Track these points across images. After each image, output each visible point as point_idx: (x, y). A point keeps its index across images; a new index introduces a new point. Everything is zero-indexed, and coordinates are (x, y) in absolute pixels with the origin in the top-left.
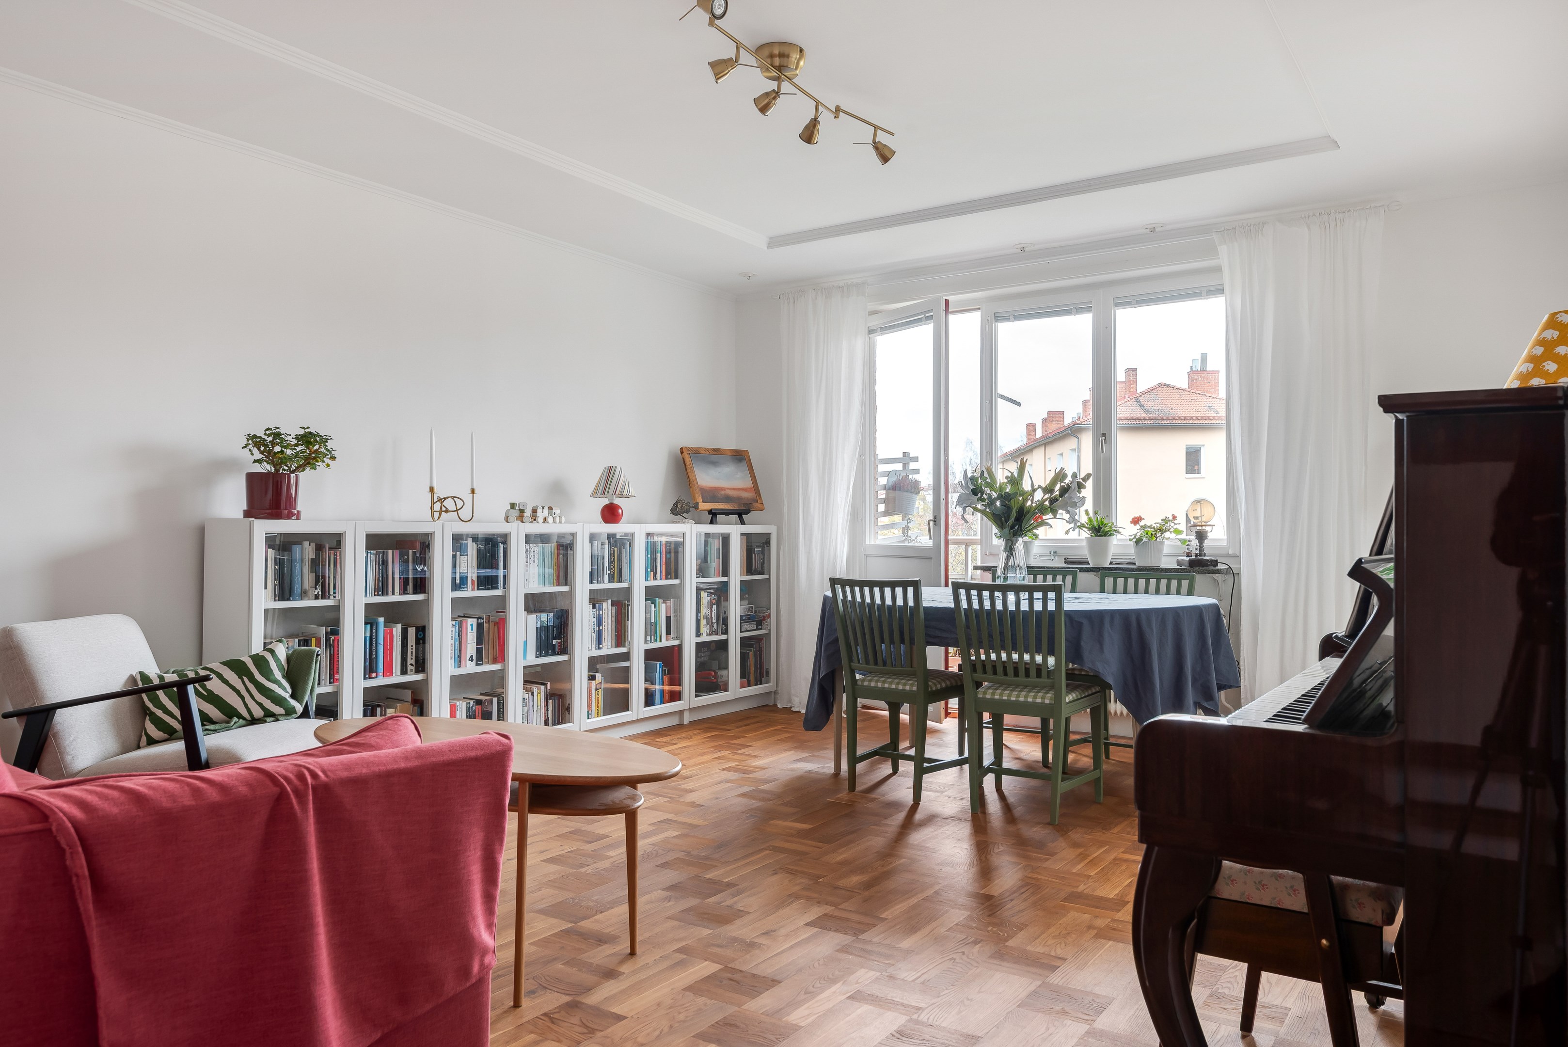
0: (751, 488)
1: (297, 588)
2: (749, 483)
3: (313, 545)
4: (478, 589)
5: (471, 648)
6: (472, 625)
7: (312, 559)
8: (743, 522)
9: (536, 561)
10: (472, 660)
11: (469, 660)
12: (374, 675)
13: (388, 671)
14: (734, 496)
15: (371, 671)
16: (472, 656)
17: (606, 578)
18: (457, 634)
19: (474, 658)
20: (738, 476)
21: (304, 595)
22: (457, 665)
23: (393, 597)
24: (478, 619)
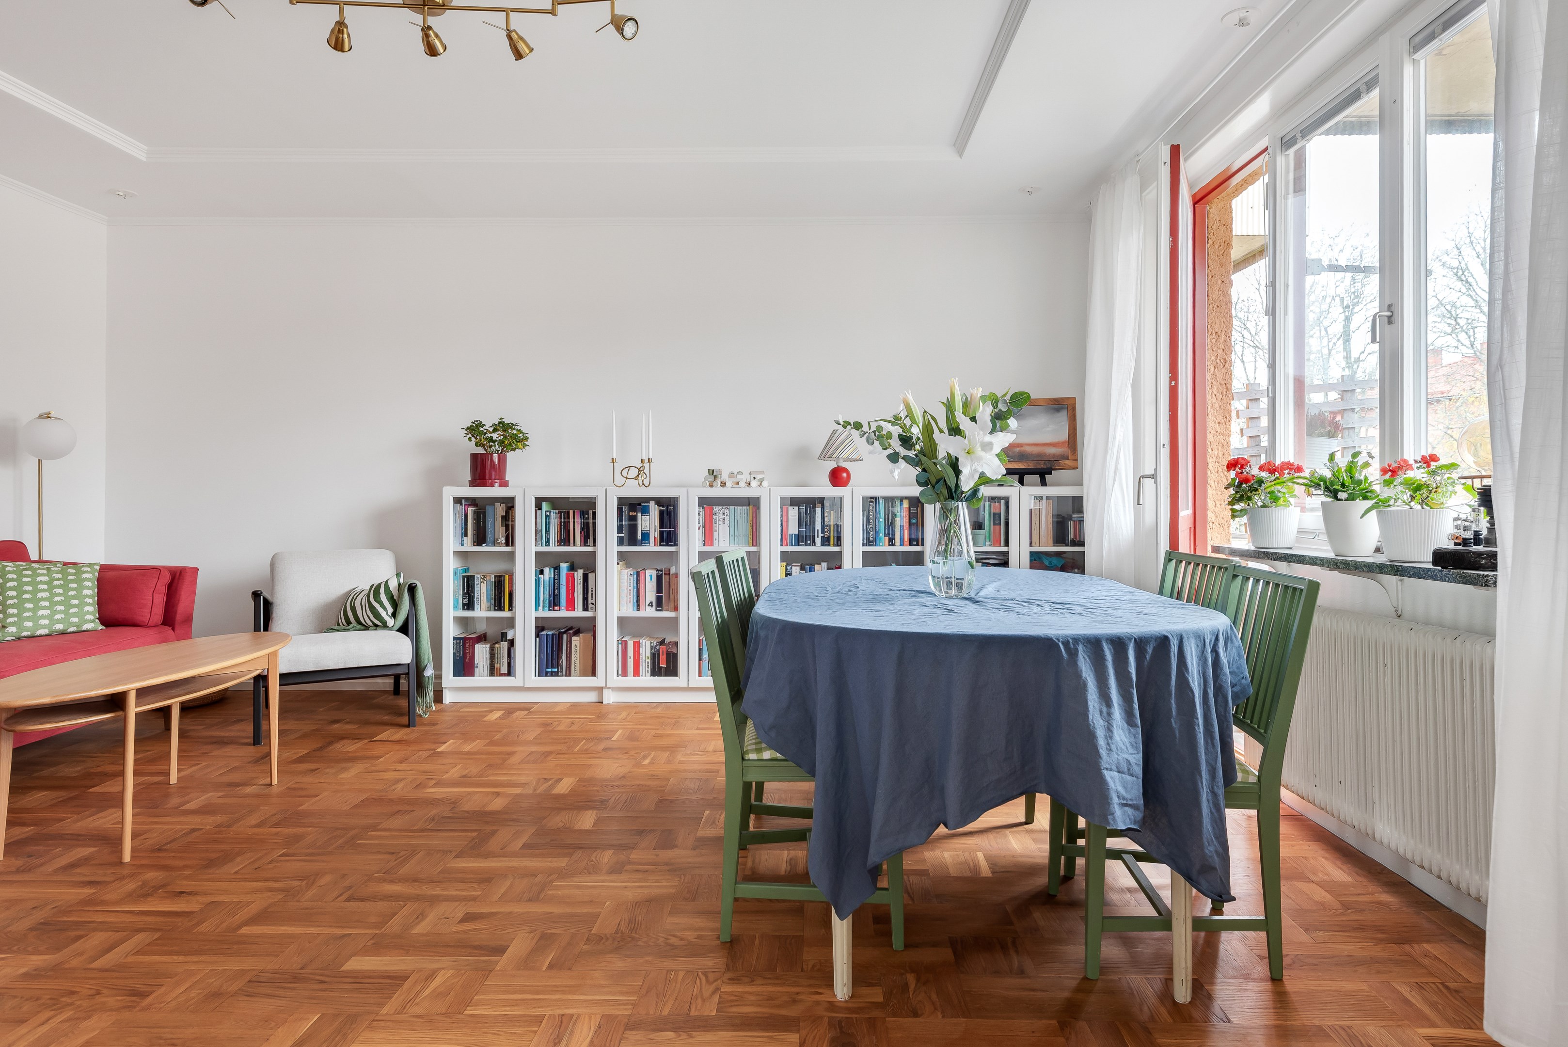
0: (1064, 443)
1: (489, 536)
2: (1064, 436)
3: (503, 505)
4: (660, 545)
5: (650, 595)
6: (651, 576)
7: (502, 517)
8: (1044, 483)
9: (727, 522)
10: (652, 606)
11: (649, 605)
12: (556, 608)
13: (570, 605)
14: (1034, 453)
15: (555, 605)
16: (651, 603)
17: (818, 541)
18: (635, 582)
19: (654, 604)
20: (1048, 429)
21: (494, 543)
22: (635, 608)
23: (574, 547)
24: (657, 570)
